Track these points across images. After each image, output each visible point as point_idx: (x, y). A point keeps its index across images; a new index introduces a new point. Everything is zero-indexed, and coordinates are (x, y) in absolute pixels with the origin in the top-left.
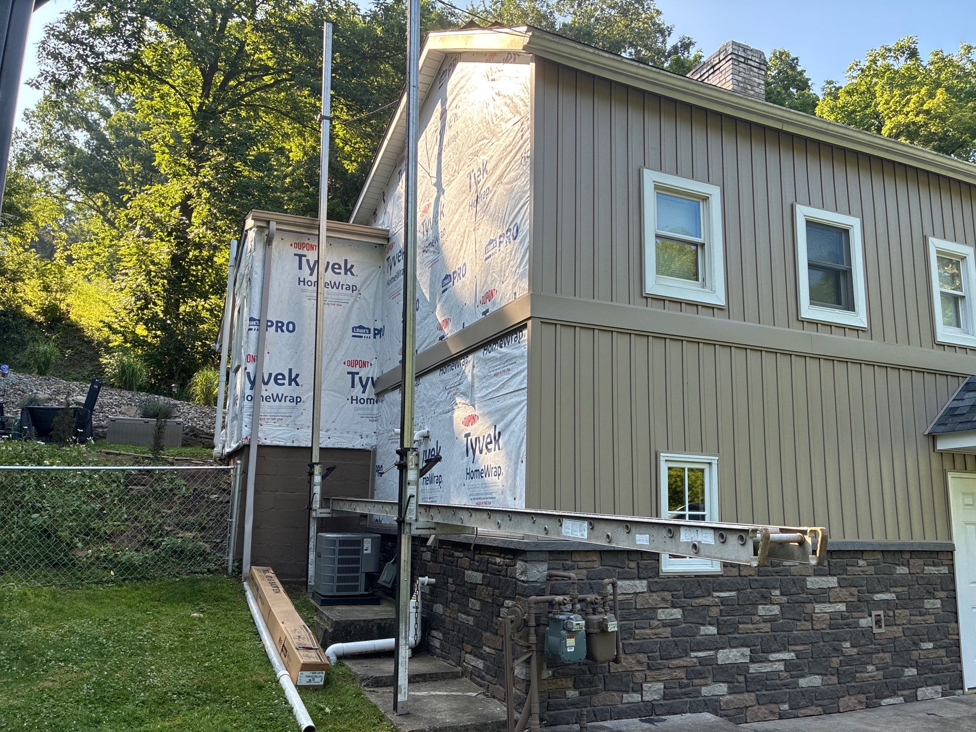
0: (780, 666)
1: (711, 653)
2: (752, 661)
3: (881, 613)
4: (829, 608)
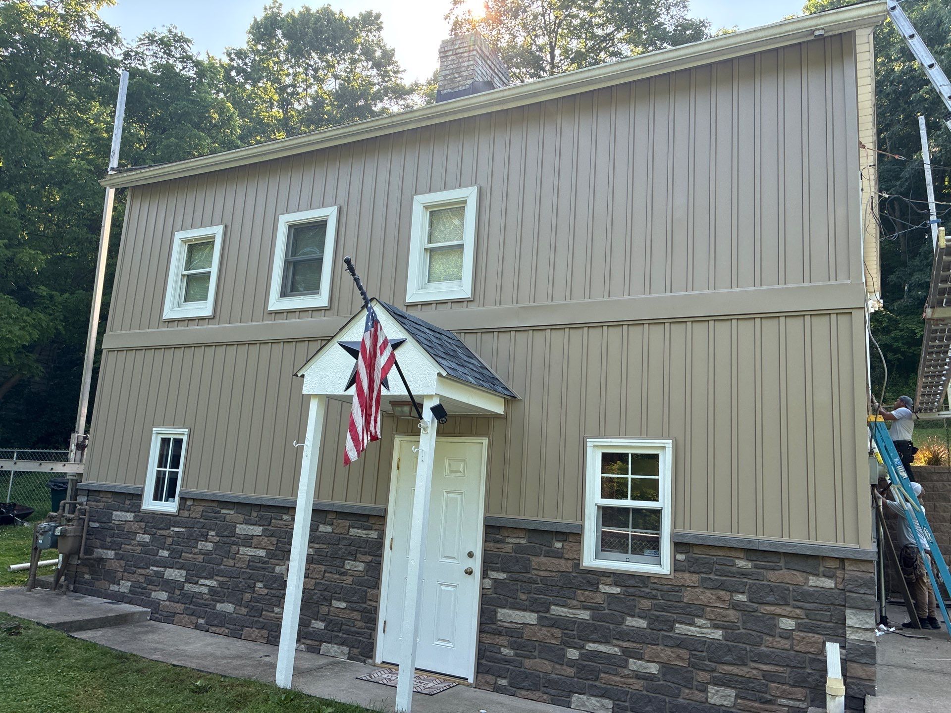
2: (187, 581)
4: (251, 552)
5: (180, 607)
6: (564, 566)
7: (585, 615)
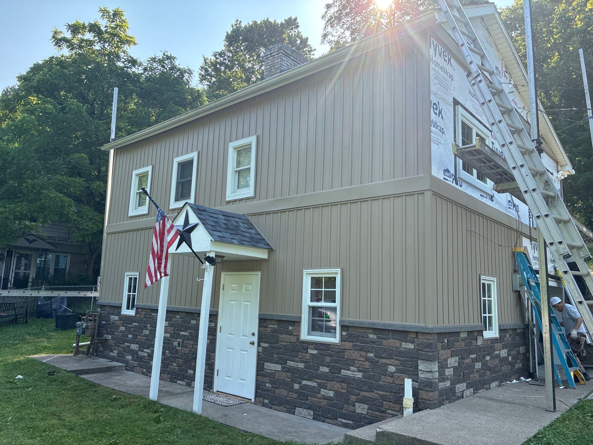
0: (146, 355)
1: (129, 344)
2: (139, 350)
3: (181, 340)
5: (136, 363)
6: (293, 339)
7: (301, 365)
